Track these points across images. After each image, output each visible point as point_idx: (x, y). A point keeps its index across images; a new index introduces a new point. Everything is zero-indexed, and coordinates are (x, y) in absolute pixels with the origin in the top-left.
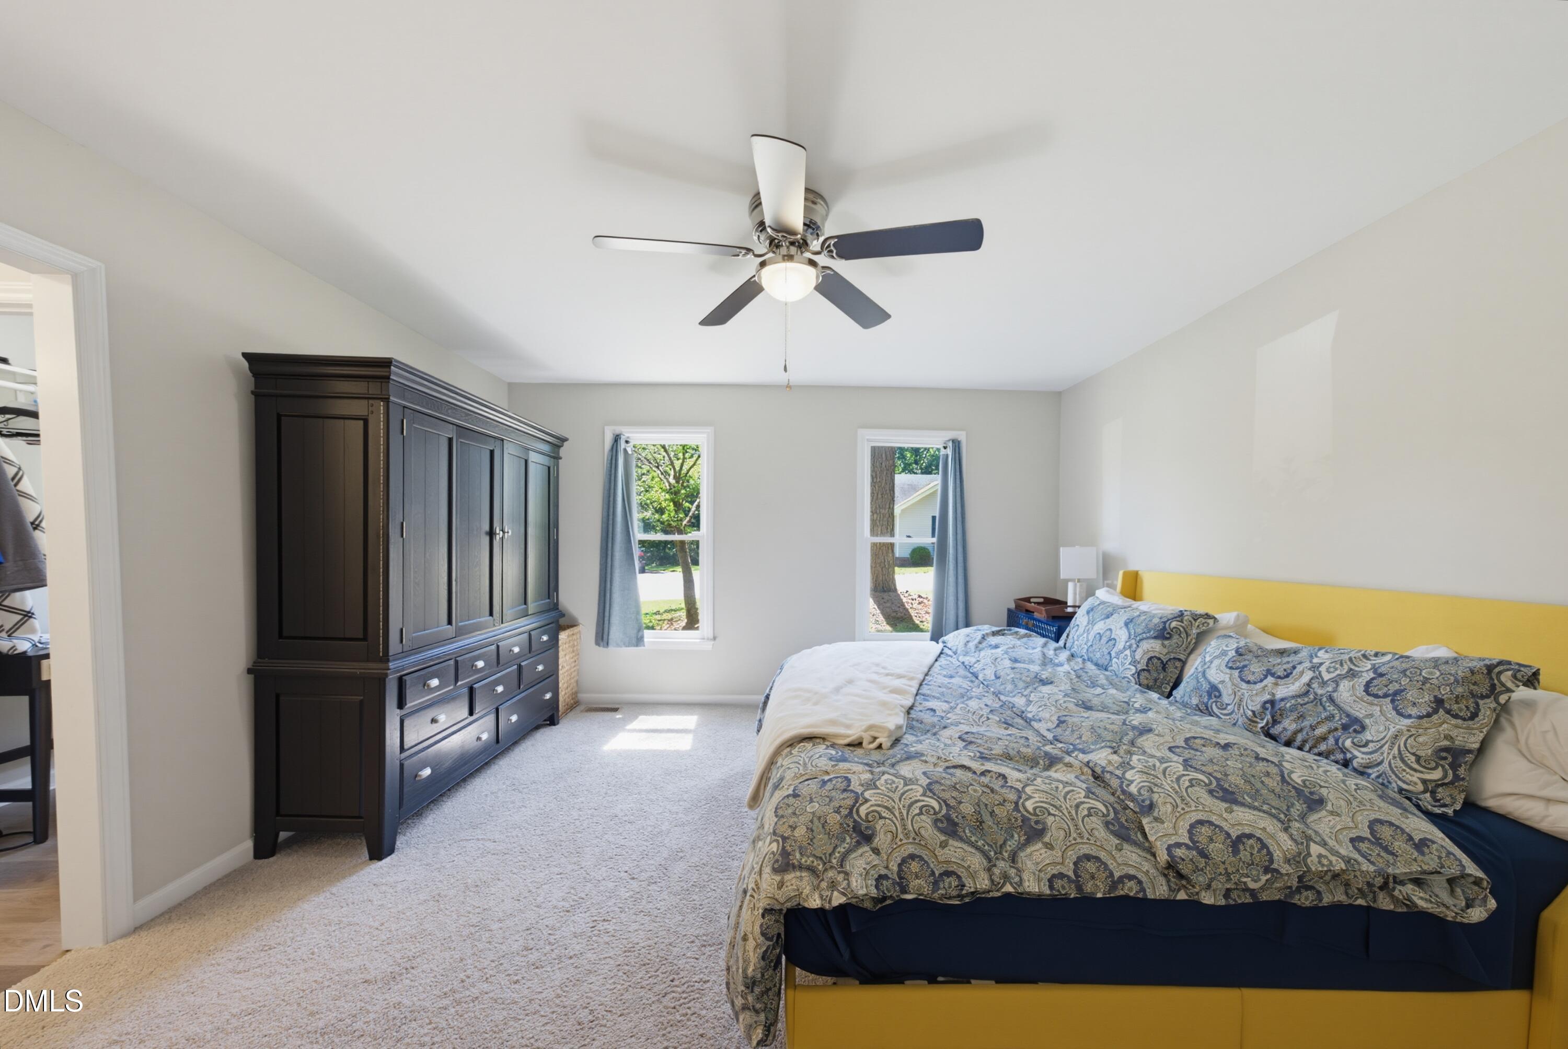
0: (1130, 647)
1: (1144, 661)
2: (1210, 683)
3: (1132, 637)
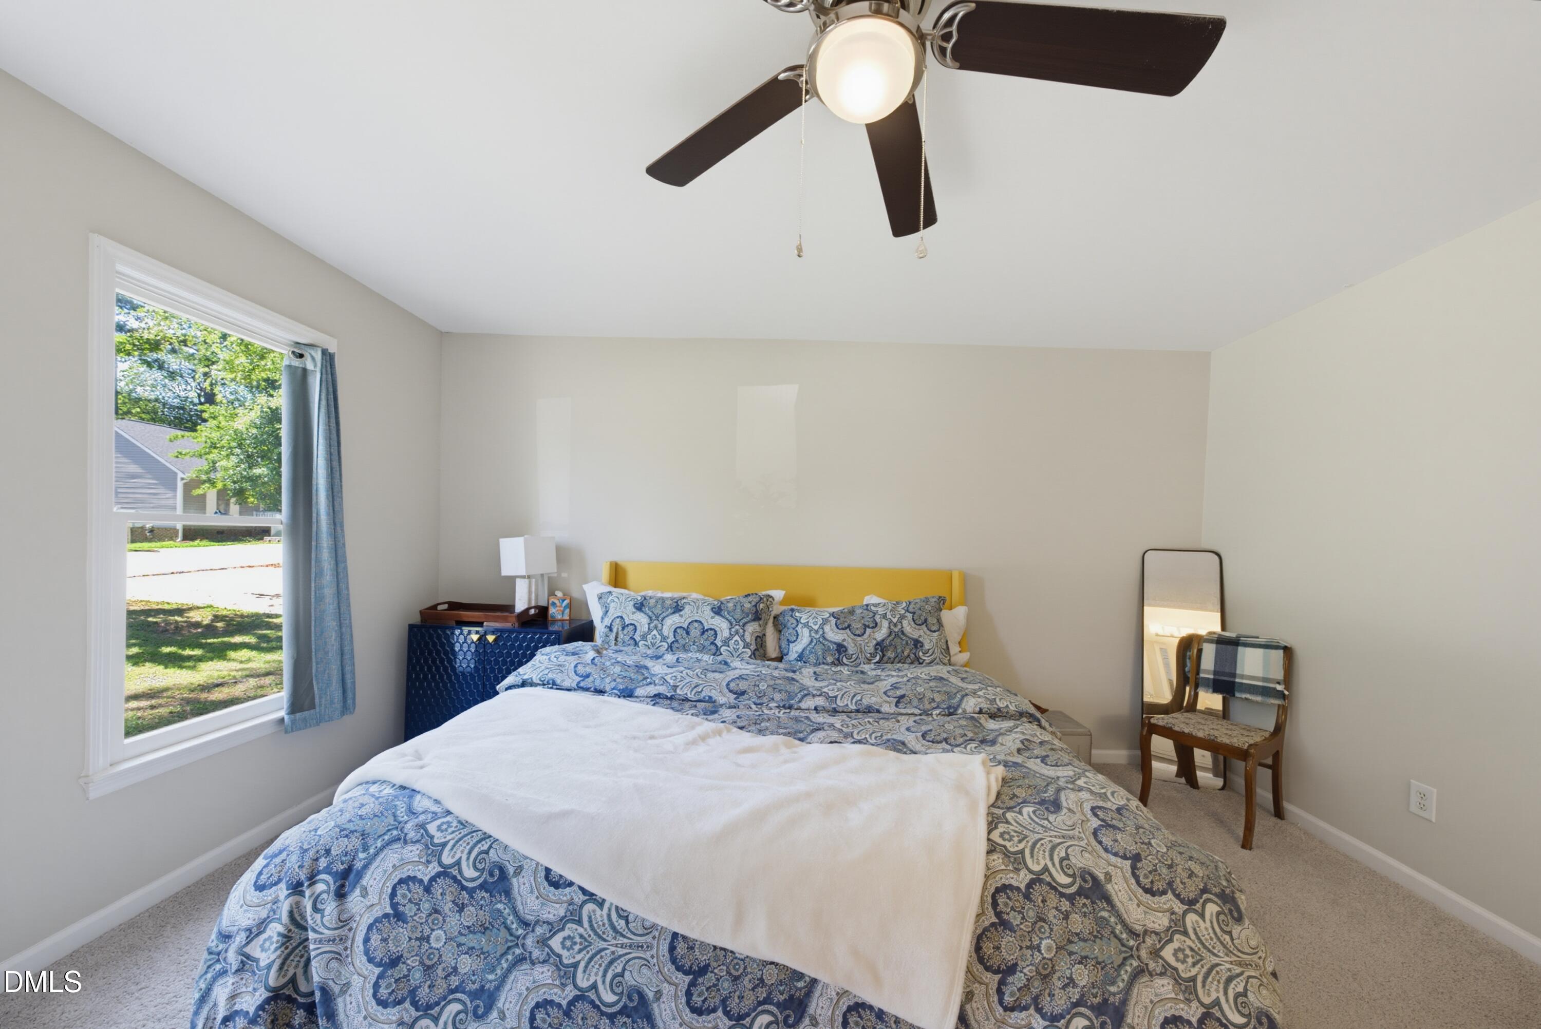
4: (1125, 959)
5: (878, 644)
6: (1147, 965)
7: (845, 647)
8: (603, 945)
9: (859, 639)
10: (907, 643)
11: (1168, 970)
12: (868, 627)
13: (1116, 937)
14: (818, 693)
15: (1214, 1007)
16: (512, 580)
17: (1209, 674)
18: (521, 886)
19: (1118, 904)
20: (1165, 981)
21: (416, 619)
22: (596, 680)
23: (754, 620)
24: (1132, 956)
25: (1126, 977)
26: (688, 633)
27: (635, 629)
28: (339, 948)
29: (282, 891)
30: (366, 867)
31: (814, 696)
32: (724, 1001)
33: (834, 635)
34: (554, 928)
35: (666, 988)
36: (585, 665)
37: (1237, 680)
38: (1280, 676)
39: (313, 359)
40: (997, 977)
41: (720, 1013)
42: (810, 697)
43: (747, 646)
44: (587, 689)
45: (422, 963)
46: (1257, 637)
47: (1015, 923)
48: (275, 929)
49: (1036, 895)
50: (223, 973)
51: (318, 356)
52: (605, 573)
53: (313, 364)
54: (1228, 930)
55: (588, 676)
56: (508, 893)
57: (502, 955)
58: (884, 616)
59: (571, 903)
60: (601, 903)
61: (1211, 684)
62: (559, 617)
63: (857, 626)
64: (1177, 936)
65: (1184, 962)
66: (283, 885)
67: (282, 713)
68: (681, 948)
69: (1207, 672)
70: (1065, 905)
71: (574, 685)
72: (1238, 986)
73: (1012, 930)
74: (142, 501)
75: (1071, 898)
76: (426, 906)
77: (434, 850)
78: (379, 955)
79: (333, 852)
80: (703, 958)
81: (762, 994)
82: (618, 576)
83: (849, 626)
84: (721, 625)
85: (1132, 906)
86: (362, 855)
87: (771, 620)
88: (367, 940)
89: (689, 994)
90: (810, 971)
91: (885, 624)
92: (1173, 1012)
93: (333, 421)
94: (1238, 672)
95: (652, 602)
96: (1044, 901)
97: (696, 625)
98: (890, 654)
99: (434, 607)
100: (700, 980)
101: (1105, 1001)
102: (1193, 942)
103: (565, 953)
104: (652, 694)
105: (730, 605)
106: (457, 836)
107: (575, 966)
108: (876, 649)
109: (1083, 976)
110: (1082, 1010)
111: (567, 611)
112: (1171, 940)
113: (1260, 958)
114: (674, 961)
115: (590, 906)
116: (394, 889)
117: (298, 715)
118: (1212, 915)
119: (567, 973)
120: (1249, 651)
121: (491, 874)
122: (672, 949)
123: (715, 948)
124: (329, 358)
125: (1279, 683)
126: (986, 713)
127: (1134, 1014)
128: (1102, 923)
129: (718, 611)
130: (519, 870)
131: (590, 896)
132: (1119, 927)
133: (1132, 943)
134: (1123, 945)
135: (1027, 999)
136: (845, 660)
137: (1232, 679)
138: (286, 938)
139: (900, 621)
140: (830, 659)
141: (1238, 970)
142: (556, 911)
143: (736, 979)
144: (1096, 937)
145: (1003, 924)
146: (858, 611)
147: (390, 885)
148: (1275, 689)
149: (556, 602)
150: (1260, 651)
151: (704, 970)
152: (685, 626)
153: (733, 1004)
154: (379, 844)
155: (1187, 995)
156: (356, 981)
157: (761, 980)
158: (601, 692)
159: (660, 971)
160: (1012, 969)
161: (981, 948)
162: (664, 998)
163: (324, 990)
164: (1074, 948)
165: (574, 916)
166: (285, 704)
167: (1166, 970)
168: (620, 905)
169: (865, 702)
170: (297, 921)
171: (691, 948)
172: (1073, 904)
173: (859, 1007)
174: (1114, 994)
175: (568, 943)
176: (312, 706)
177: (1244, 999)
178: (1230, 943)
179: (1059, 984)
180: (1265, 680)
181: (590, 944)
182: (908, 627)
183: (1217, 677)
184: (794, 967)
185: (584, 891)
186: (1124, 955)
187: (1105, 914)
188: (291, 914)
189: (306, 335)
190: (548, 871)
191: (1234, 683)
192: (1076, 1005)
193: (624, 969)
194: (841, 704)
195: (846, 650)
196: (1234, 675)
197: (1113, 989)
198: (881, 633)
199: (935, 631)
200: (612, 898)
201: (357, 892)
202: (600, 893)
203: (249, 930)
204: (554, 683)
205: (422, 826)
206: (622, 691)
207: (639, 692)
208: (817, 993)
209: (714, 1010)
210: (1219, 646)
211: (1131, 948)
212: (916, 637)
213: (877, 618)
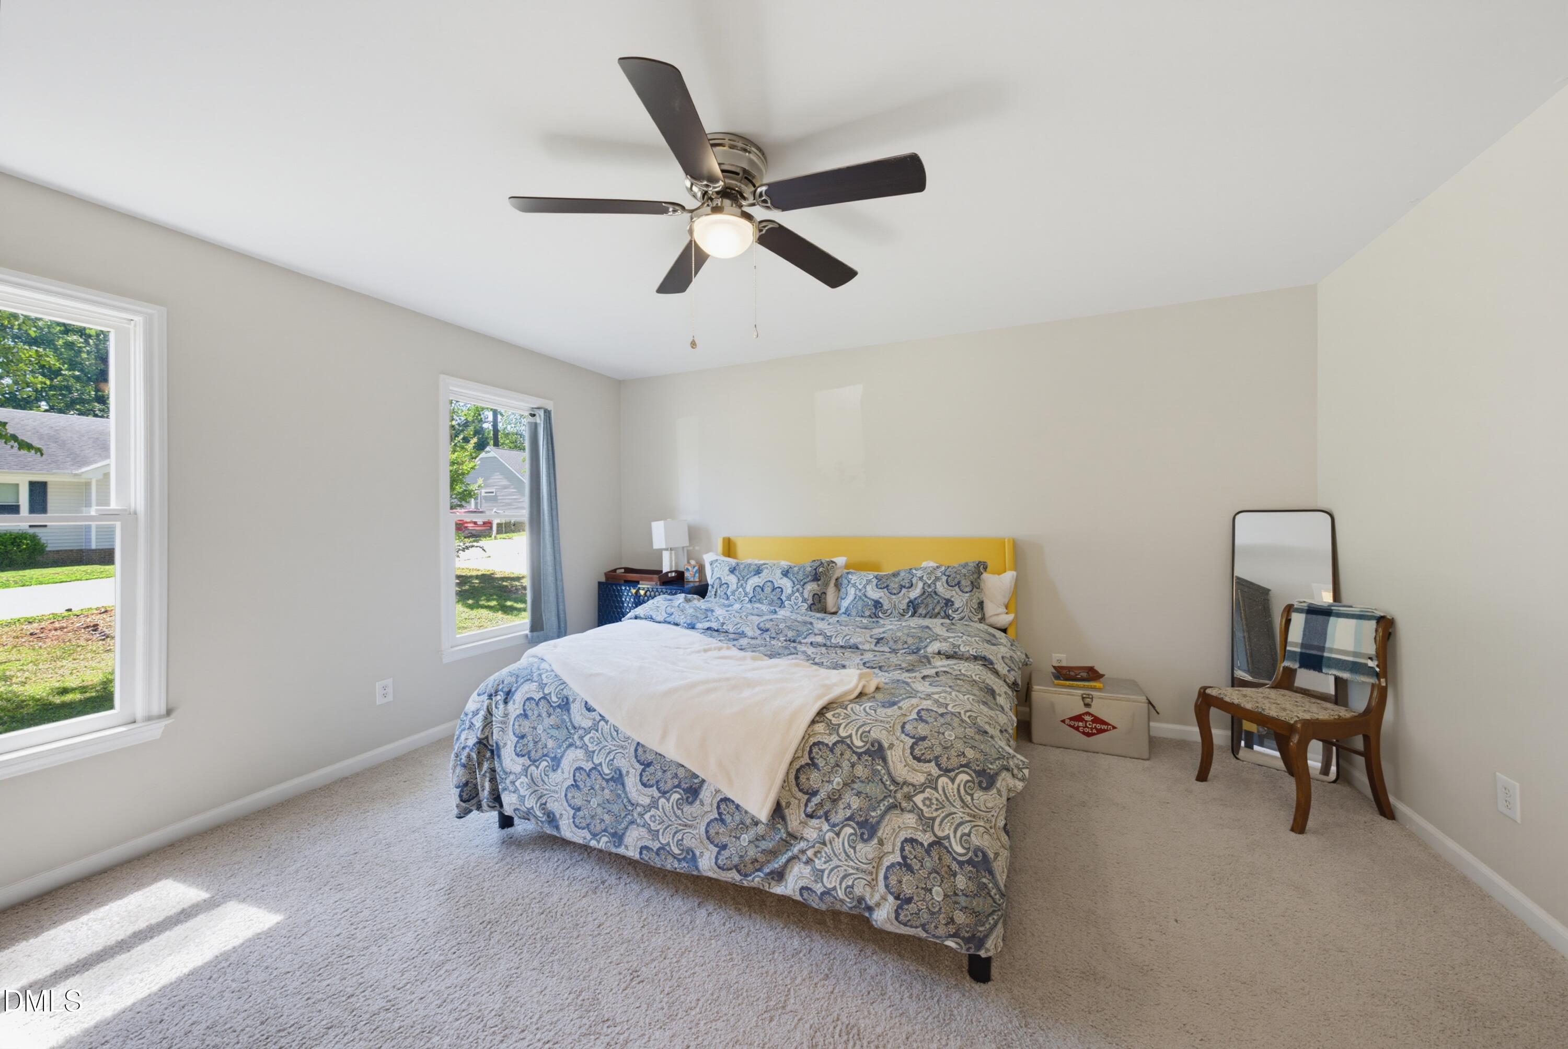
0: (798, 590)
1: (811, 598)
2: (873, 600)
3: (796, 583)
4: (885, 797)
5: (911, 602)
6: (900, 803)
7: (881, 603)
8: (606, 744)
9: (894, 597)
10: (938, 602)
11: (915, 809)
12: (904, 587)
13: (882, 782)
14: (819, 633)
15: (944, 839)
16: (660, 551)
17: (1295, 647)
18: (575, 708)
19: (890, 763)
20: (911, 816)
21: (603, 579)
22: (677, 617)
23: (813, 580)
24: (890, 796)
25: (883, 808)
26: (763, 590)
27: (728, 587)
28: (503, 726)
29: (485, 697)
30: (516, 691)
31: (816, 635)
32: (657, 782)
33: (874, 594)
34: (587, 731)
35: (632, 771)
36: (672, 607)
37: (1326, 654)
38: (1371, 649)
39: (540, 416)
40: (806, 797)
41: (655, 788)
42: (812, 635)
43: (804, 600)
44: (669, 623)
45: (533, 740)
46: (1351, 607)
47: (821, 765)
48: (482, 713)
49: (838, 750)
50: (464, 730)
51: (542, 413)
52: (719, 546)
53: (540, 420)
54: (971, 792)
55: (672, 614)
56: (568, 710)
57: (564, 742)
58: (921, 578)
59: (594, 720)
60: (607, 722)
61: (1298, 658)
62: (692, 579)
63: (894, 586)
64: (928, 790)
65: (929, 806)
66: (486, 694)
67: (527, 632)
68: (640, 750)
69: (1294, 644)
70: (854, 758)
71: (662, 620)
72: (966, 829)
73: (819, 770)
74: (509, 504)
75: (859, 755)
76: (536, 713)
77: (542, 686)
78: (517, 732)
79: (505, 682)
80: (650, 757)
81: (676, 782)
82: (729, 549)
83: (888, 586)
84: (786, 584)
85: (900, 766)
86: (515, 685)
87: (833, 582)
88: (514, 725)
89: (641, 775)
90: (702, 775)
91: (920, 584)
92: (912, 836)
93: (551, 452)
94: (1328, 645)
95: (742, 566)
96: (842, 754)
97: (769, 584)
98: (922, 611)
99: (615, 571)
100: (647, 769)
101: (867, 820)
102: (940, 795)
103: (590, 745)
104: (706, 628)
105: (796, 569)
106: (552, 681)
107: (594, 752)
108: (909, 606)
109: (855, 803)
110: (851, 823)
111: (697, 575)
112: (923, 792)
113: (993, 816)
114: (636, 757)
115: (602, 723)
116: (525, 703)
117: (535, 634)
118: (962, 781)
119: (590, 755)
120: (1342, 621)
121: (563, 701)
122: (636, 750)
123: (657, 753)
124: (547, 413)
125: (1371, 659)
126: (944, 654)
127: (884, 831)
128: (875, 772)
129: (786, 574)
130: (574, 701)
131: (603, 718)
132: (886, 777)
133: (892, 788)
134: (886, 788)
135: (821, 812)
136: (880, 615)
137: (1319, 653)
138: (486, 718)
139: (934, 583)
140: (867, 613)
141: (968, 819)
142: (587, 724)
143: (665, 771)
144: (870, 781)
145: (813, 764)
146: (902, 574)
147: (523, 700)
148: (1366, 665)
149: (690, 568)
150: (1353, 622)
151: (649, 765)
152: (761, 585)
153: (661, 785)
154: (522, 680)
155: (925, 827)
156: (509, 743)
157: (676, 774)
158: (677, 625)
159: (629, 761)
160: (815, 793)
161: (799, 778)
162: (630, 775)
163: (497, 743)
164: (855, 786)
165: (595, 727)
166: (528, 626)
167: (914, 809)
168: (616, 725)
169: (852, 641)
170: (489, 712)
171: (645, 752)
172: (859, 759)
173: (726, 800)
174: (873, 817)
175: (592, 740)
176: (542, 629)
177: (968, 838)
178: (970, 801)
179: (842, 806)
180: (1355, 654)
181: (601, 742)
182: (941, 587)
183: (1304, 651)
184: (693, 770)
185: (600, 715)
186: (885, 794)
187: (879, 768)
188: (488, 707)
189: (537, 402)
190: (586, 703)
191: (1322, 657)
192: (848, 819)
193: (614, 758)
194: (835, 642)
195: (882, 607)
196: (1323, 649)
197: (873, 814)
198: (915, 593)
199: (967, 592)
200: (612, 721)
201: (511, 702)
202: (607, 717)
203: (473, 712)
204: (651, 618)
205: (540, 675)
206: (688, 625)
207: (699, 625)
208: (705, 787)
209: (652, 786)
210: (1310, 616)
211: (891, 791)
212: (948, 597)
213: (914, 581)
